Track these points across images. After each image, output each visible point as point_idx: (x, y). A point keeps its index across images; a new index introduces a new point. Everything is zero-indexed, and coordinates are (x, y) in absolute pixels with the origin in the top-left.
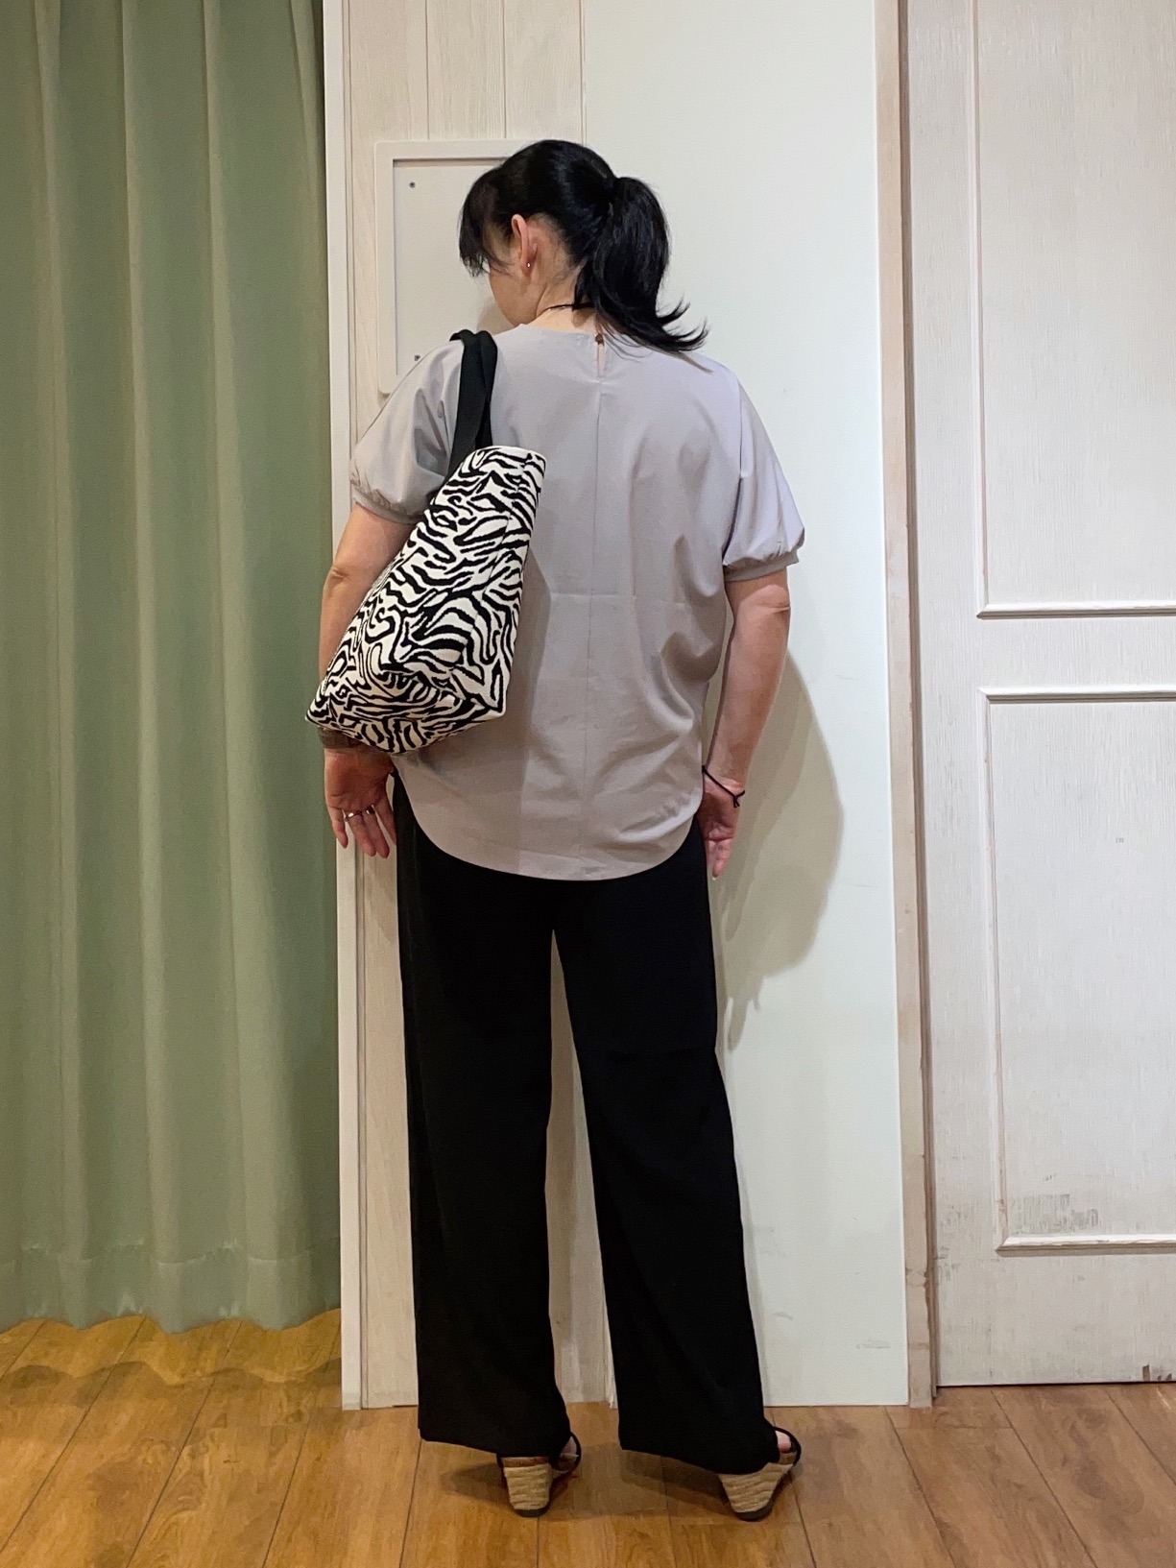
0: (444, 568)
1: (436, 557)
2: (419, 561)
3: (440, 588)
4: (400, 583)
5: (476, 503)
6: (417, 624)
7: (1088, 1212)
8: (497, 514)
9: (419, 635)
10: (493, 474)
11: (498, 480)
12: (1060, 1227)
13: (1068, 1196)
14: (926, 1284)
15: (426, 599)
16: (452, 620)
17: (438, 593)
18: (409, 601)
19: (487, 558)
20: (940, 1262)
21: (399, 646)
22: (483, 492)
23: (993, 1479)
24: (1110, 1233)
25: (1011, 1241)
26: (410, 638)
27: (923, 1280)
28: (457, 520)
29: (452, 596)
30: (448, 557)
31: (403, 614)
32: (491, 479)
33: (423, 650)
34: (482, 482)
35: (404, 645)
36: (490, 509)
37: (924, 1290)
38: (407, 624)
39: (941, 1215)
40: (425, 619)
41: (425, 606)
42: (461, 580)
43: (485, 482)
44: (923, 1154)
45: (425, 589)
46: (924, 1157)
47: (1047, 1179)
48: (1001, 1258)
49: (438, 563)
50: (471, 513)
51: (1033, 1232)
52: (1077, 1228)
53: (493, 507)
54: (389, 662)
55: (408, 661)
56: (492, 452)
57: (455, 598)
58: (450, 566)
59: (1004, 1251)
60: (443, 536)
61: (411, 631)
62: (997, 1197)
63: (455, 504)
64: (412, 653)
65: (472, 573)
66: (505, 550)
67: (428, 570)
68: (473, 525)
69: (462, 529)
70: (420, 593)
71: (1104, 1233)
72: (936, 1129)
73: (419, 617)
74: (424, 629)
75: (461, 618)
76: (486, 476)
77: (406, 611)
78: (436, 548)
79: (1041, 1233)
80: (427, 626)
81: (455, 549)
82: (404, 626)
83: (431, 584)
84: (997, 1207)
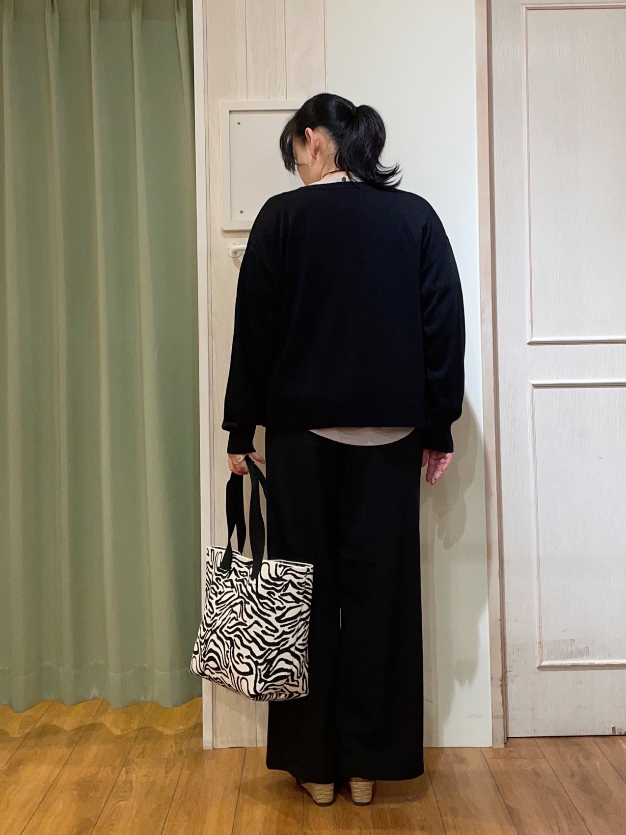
0: (273, 636)
1: (267, 628)
2: (259, 630)
3: (273, 648)
4: (250, 642)
5: (284, 598)
6: (264, 669)
7: (584, 648)
8: (296, 604)
9: (267, 675)
10: (290, 581)
11: (294, 586)
12: (570, 656)
13: (574, 640)
14: (501, 685)
15: (267, 654)
16: (282, 665)
17: (273, 651)
18: (258, 655)
19: (295, 629)
20: (508, 674)
21: (257, 683)
22: (287, 592)
23: (535, 785)
24: (595, 659)
25: (544, 663)
26: (263, 678)
27: (500, 683)
28: (275, 607)
29: (280, 652)
30: (274, 629)
31: (256, 663)
32: (290, 585)
33: (270, 684)
34: (285, 585)
35: (260, 682)
36: (292, 602)
37: (500, 688)
38: (260, 670)
39: (509, 650)
40: (268, 666)
41: (267, 658)
42: (284, 642)
43: (287, 586)
44: (500, 618)
45: (265, 649)
46: (500, 620)
47: (563, 631)
48: (540, 672)
49: (269, 632)
50: (283, 604)
51: (556, 659)
52: (578, 656)
53: (294, 601)
54: (254, 694)
55: (264, 691)
56: (288, 568)
57: (282, 653)
58: (277, 635)
59: (541, 668)
60: (269, 616)
61: (263, 673)
62: (538, 641)
63: (272, 597)
64: (265, 687)
65: (288, 638)
66: (302, 622)
67: (264, 636)
68: (284, 610)
69: (279, 613)
70: (263, 651)
71: (592, 659)
72: (507, 606)
73: (265, 665)
74: (268, 672)
75: (286, 663)
76: (287, 582)
77: (257, 661)
78: (266, 622)
79: (560, 659)
80: (270, 670)
81: (278, 625)
82: (258, 671)
83: (268, 646)
84: (537, 646)
